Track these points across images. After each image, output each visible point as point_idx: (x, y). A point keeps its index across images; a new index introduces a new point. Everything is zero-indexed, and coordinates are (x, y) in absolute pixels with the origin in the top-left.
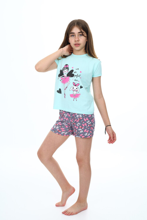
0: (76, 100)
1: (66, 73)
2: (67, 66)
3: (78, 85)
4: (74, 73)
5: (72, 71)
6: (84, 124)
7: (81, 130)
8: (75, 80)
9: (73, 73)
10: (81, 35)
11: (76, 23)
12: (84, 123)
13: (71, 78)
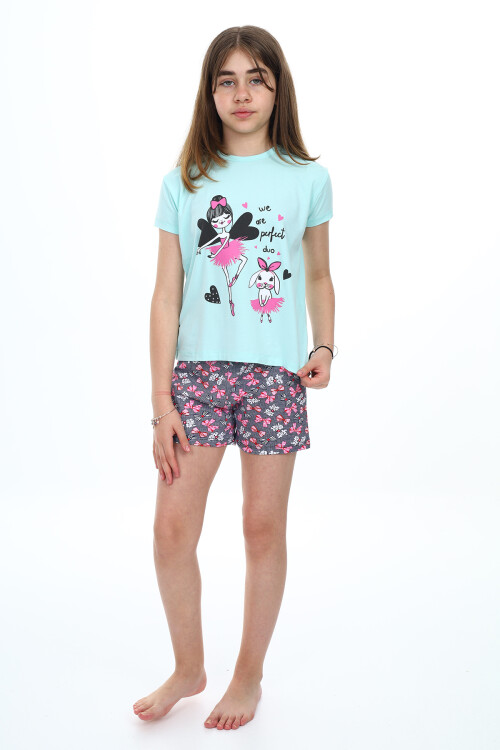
0: (270, 321)
1: (223, 226)
2: (222, 202)
3: (276, 265)
4: (258, 222)
5: (247, 217)
6: (290, 406)
7: (281, 427)
8: (266, 250)
9: (253, 224)
10: (256, 81)
11: (238, 38)
12: (289, 402)
13: (247, 244)
